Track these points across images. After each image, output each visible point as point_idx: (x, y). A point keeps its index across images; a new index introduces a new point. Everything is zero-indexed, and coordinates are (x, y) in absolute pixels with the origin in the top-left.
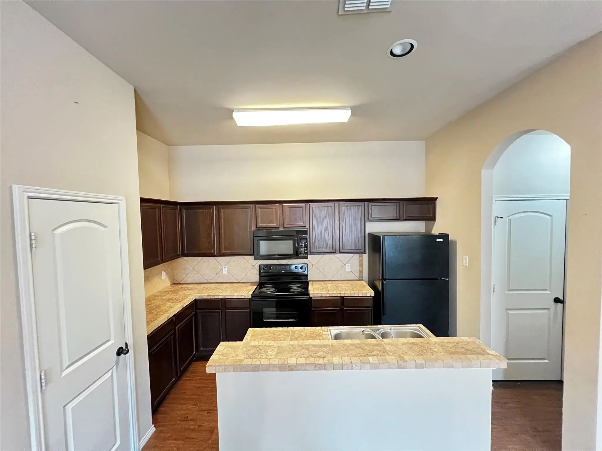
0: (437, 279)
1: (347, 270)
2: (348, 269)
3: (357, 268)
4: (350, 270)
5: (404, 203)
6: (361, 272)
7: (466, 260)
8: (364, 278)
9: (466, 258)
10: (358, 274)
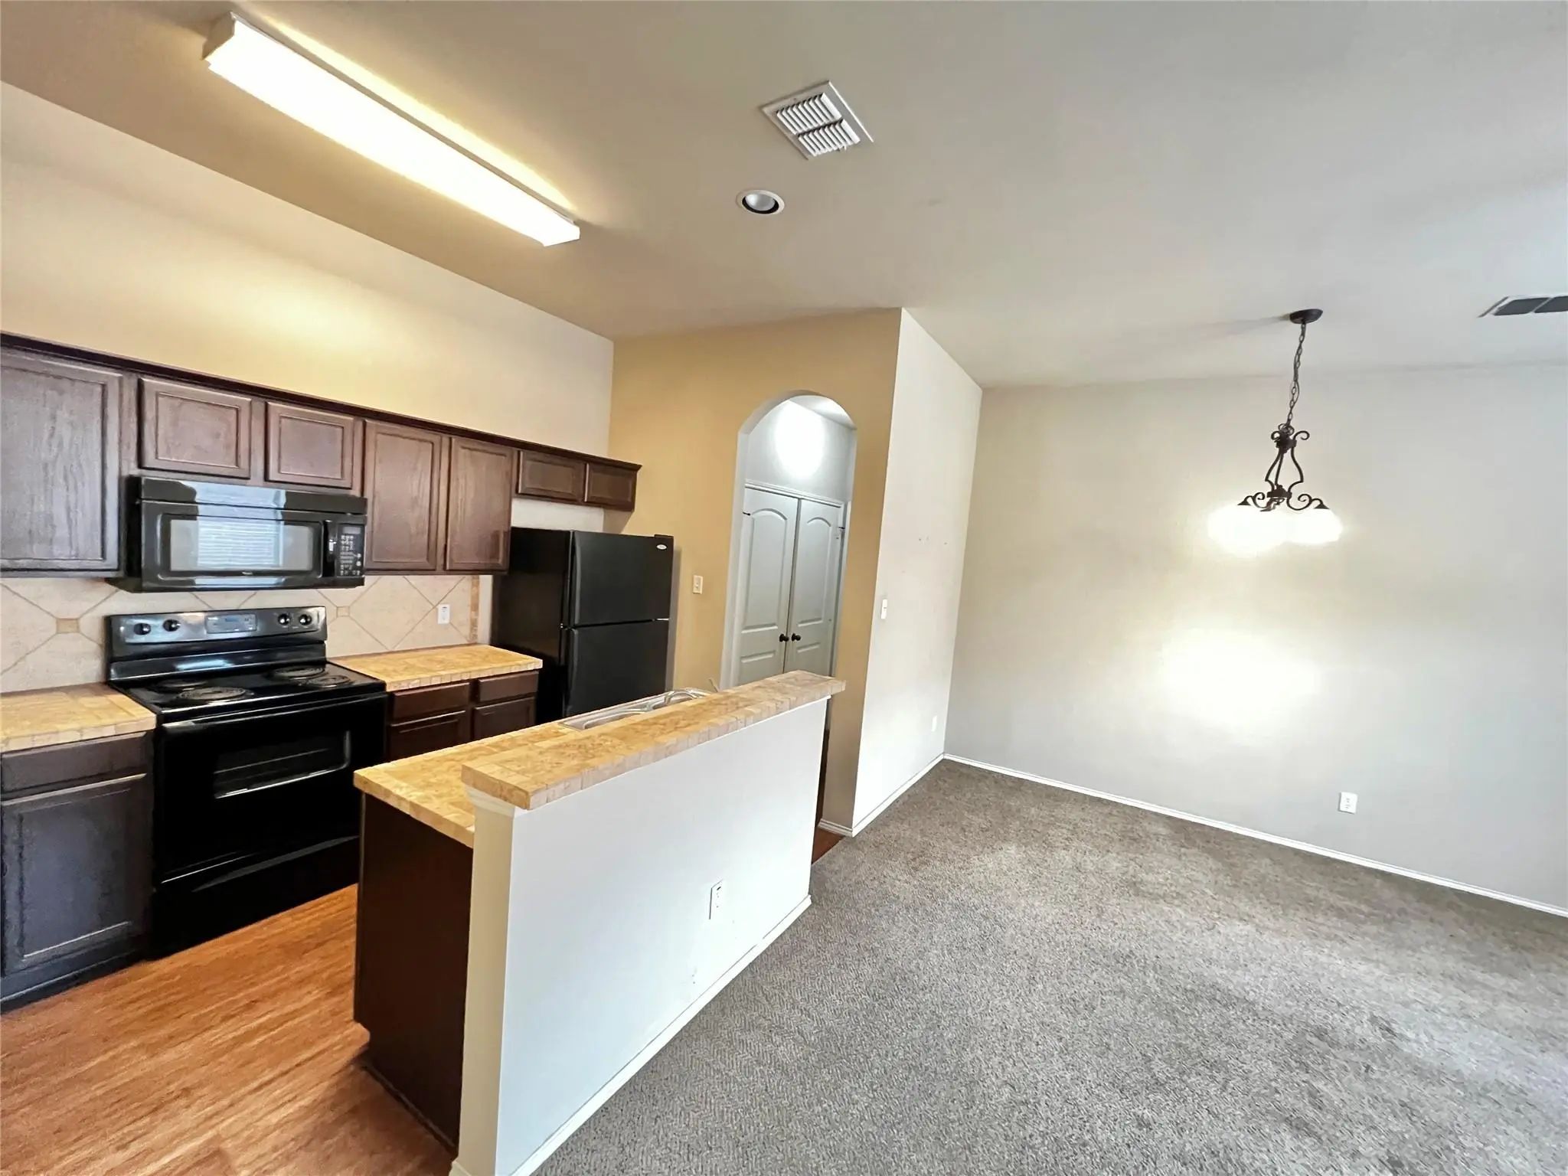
0: (651, 621)
1: (440, 621)
2: (444, 616)
3: (465, 615)
4: (447, 621)
5: (588, 466)
6: (474, 624)
7: (699, 583)
8: (479, 639)
9: (699, 579)
10: (466, 630)
